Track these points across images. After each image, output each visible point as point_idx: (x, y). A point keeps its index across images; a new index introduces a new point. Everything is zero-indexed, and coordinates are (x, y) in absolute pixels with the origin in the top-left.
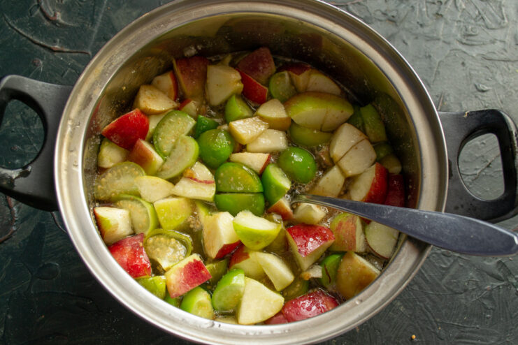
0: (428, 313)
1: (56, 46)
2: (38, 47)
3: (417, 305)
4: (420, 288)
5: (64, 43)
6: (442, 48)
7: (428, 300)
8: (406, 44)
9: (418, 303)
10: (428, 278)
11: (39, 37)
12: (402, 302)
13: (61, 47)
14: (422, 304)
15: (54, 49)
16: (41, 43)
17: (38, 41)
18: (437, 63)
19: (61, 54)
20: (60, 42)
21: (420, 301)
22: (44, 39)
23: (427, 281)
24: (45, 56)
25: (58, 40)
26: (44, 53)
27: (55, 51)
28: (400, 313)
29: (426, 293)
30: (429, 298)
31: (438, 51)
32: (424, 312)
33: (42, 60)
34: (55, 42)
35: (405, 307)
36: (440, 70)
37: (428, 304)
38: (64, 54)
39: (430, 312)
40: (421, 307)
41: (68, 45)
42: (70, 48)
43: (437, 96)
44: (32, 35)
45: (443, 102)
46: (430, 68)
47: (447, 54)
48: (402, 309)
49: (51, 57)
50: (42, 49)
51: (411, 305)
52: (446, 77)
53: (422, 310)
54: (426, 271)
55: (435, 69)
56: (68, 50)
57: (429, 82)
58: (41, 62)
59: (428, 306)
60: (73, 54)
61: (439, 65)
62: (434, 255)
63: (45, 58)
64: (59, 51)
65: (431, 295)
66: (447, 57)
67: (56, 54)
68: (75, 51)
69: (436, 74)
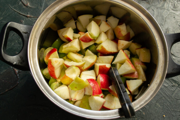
0: (168, 107)
1: (28, 15)
2: (22, 16)
3: (164, 104)
4: (165, 98)
5: (31, 14)
6: (166, 12)
7: (168, 103)
8: (154, 11)
9: (165, 104)
10: (167, 94)
11: (22, 12)
12: (159, 103)
13: (30, 15)
14: (166, 104)
15: (28, 16)
16: (23, 14)
17: (22, 14)
18: (165, 17)
19: (30, 18)
20: (30, 13)
21: (165, 103)
22: (24, 13)
23: (167, 96)
24: (24, 19)
25: (29, 13)
26: (24, 18)
27: (28, 17)
28: (159, 107)
29: (167, 100)
30: (168, 101)
31: (165, 13)
32: (167, 107)
33: (24, 20)
34: (28, 14)
35: (160, 105)
36: (166, 20)
37: (168, 104)
38: (31, 18)
39: (169, 107)
40: (166, 105)
41: (33, 15)
42: (34, 16)
43: (166, 29)
44: (19, 11)
45: (168, 32)
46: (163, 19)
47: (168, 14)
48: (159, 106)
49: (27, 19)
50: (23, 16)
51: (162, 104)
52: (168, 22)
53: (166, 106)
54: (167, 92)
55: (165, 20)
56: (33, 16)
57: (163, 24)
58: (23, 21)
59: (168, 105)
60: (35, 18)
61: (166, 18)
62: (169, 86)
63: (25, 20)
64: (30, 17)
65: (169, 101)
66: (168, 15)
67: (29, 18)
68: (35, 17)
69: (165, 21)
